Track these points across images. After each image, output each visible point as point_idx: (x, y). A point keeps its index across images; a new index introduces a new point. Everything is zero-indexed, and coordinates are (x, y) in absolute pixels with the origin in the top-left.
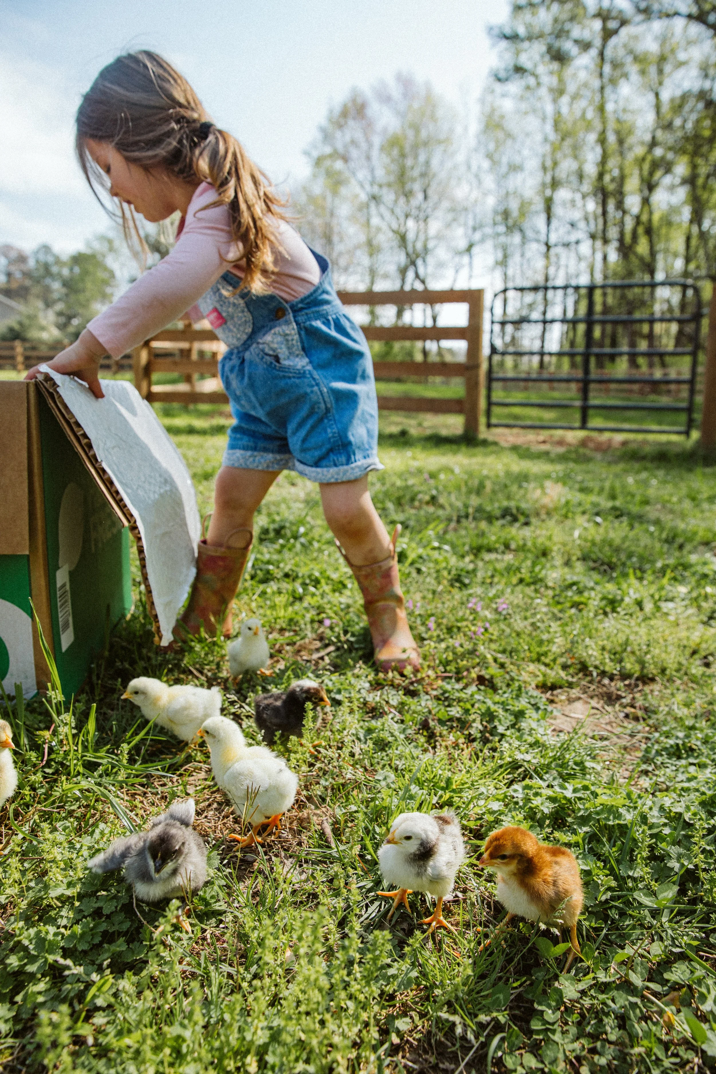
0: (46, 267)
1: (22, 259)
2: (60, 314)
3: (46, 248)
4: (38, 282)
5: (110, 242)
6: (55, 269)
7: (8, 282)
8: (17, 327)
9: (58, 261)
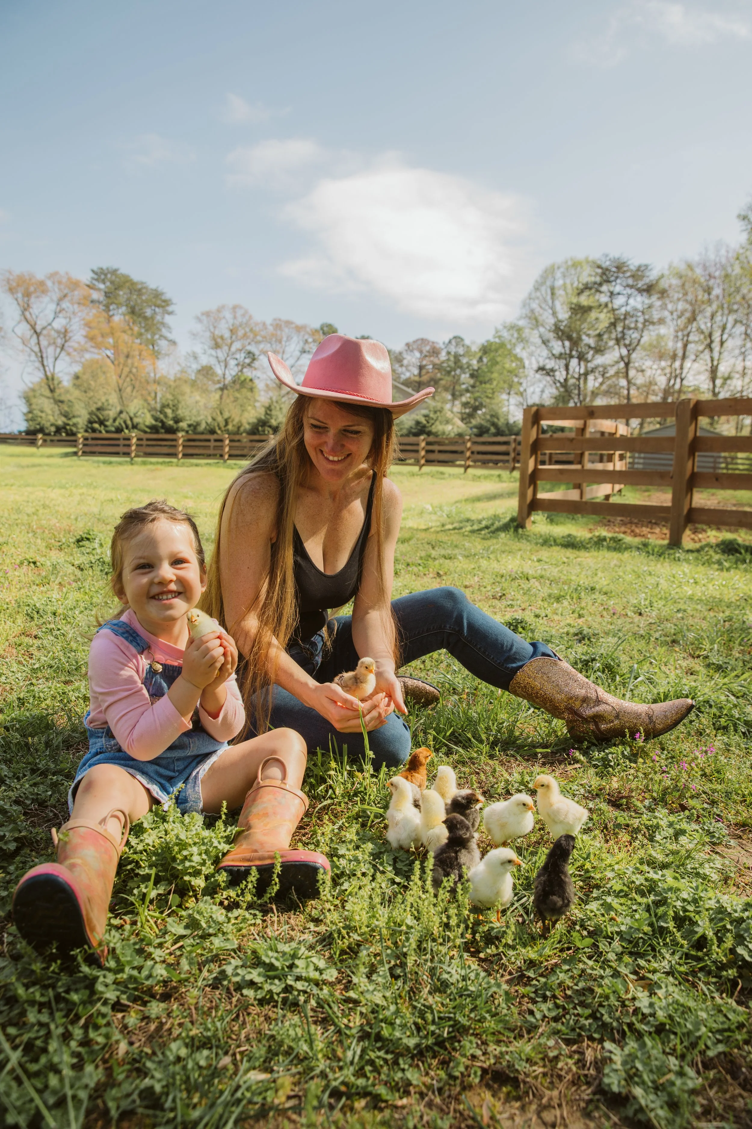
0: (457, 358)
1: (435, 352)
2: (465, 405)
3: (458, 340)
4: (449, 373)
5: (519, 330)
6: (464, 361)
7: (420, 375)
8: (423, 420)
9: (468, 351)
